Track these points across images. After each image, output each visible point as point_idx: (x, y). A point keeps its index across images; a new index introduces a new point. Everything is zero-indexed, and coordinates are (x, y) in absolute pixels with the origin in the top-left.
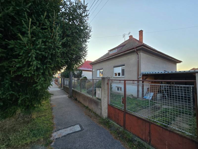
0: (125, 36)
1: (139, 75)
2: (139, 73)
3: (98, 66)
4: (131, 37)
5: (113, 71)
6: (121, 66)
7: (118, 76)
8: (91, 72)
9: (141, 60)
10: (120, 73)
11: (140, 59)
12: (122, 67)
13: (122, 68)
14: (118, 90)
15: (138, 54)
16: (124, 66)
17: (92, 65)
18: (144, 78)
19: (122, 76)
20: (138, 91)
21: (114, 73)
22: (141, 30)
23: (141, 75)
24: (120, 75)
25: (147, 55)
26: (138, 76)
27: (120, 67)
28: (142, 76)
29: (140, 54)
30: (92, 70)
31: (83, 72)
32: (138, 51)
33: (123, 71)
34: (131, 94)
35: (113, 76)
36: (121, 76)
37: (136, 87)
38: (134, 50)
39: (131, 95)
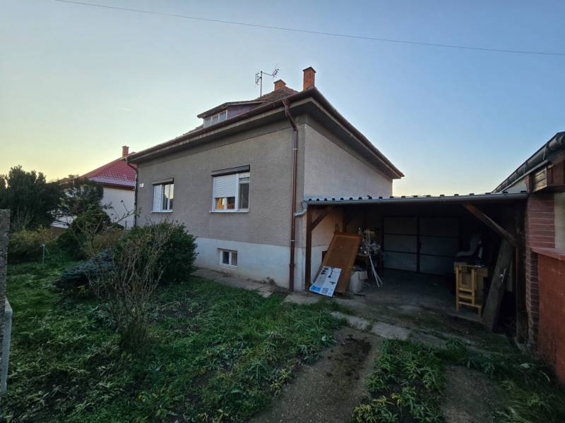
0: (261, 78)
1: (298, 207)
2: (298, 201)
3: (156, 171)
4: (280, 84)
5: (211, 192)
6: (240, 172)
7: (229, 208)
8: (132, 194)
9: (304, 152)
10: (234, 197)
11: (303, 148)
12: (243, 175)
13: (240, 179)
14: (226, 260)
15: (294, 127)
16: (248, 171)
17: (135, 166)
18: (314, 217)
19: (240, 207)
20: (292, 266)
21: (215, 196)
22: (311, 68)
23: (305, 205)
24: (233, 207)
25: (326, 139)
26: (294, 210)
27: (234, 176)
28: (305, 210)
29: (303, 130)
30: (134, 184)
31: (107, 192)
32: (297, 119)
33: (244, 189)
34: (268, 278)
35: (210, 207)
36: (236, 210)
37: (287, 251)
38: (280, 110)
39: (267, 281)
